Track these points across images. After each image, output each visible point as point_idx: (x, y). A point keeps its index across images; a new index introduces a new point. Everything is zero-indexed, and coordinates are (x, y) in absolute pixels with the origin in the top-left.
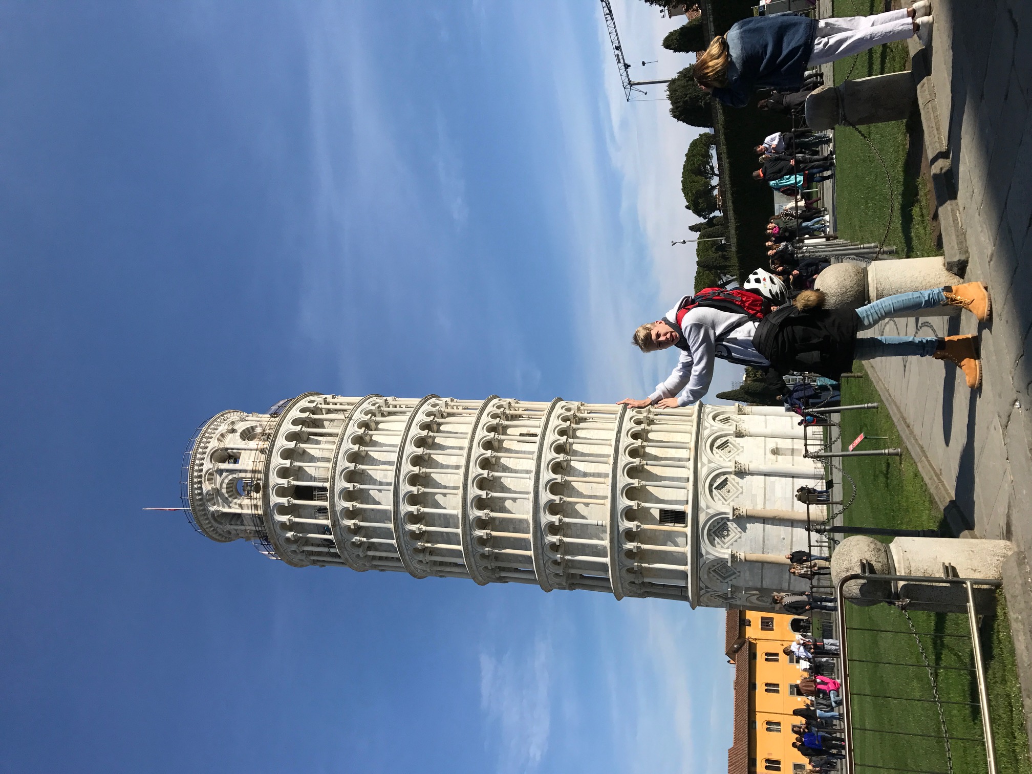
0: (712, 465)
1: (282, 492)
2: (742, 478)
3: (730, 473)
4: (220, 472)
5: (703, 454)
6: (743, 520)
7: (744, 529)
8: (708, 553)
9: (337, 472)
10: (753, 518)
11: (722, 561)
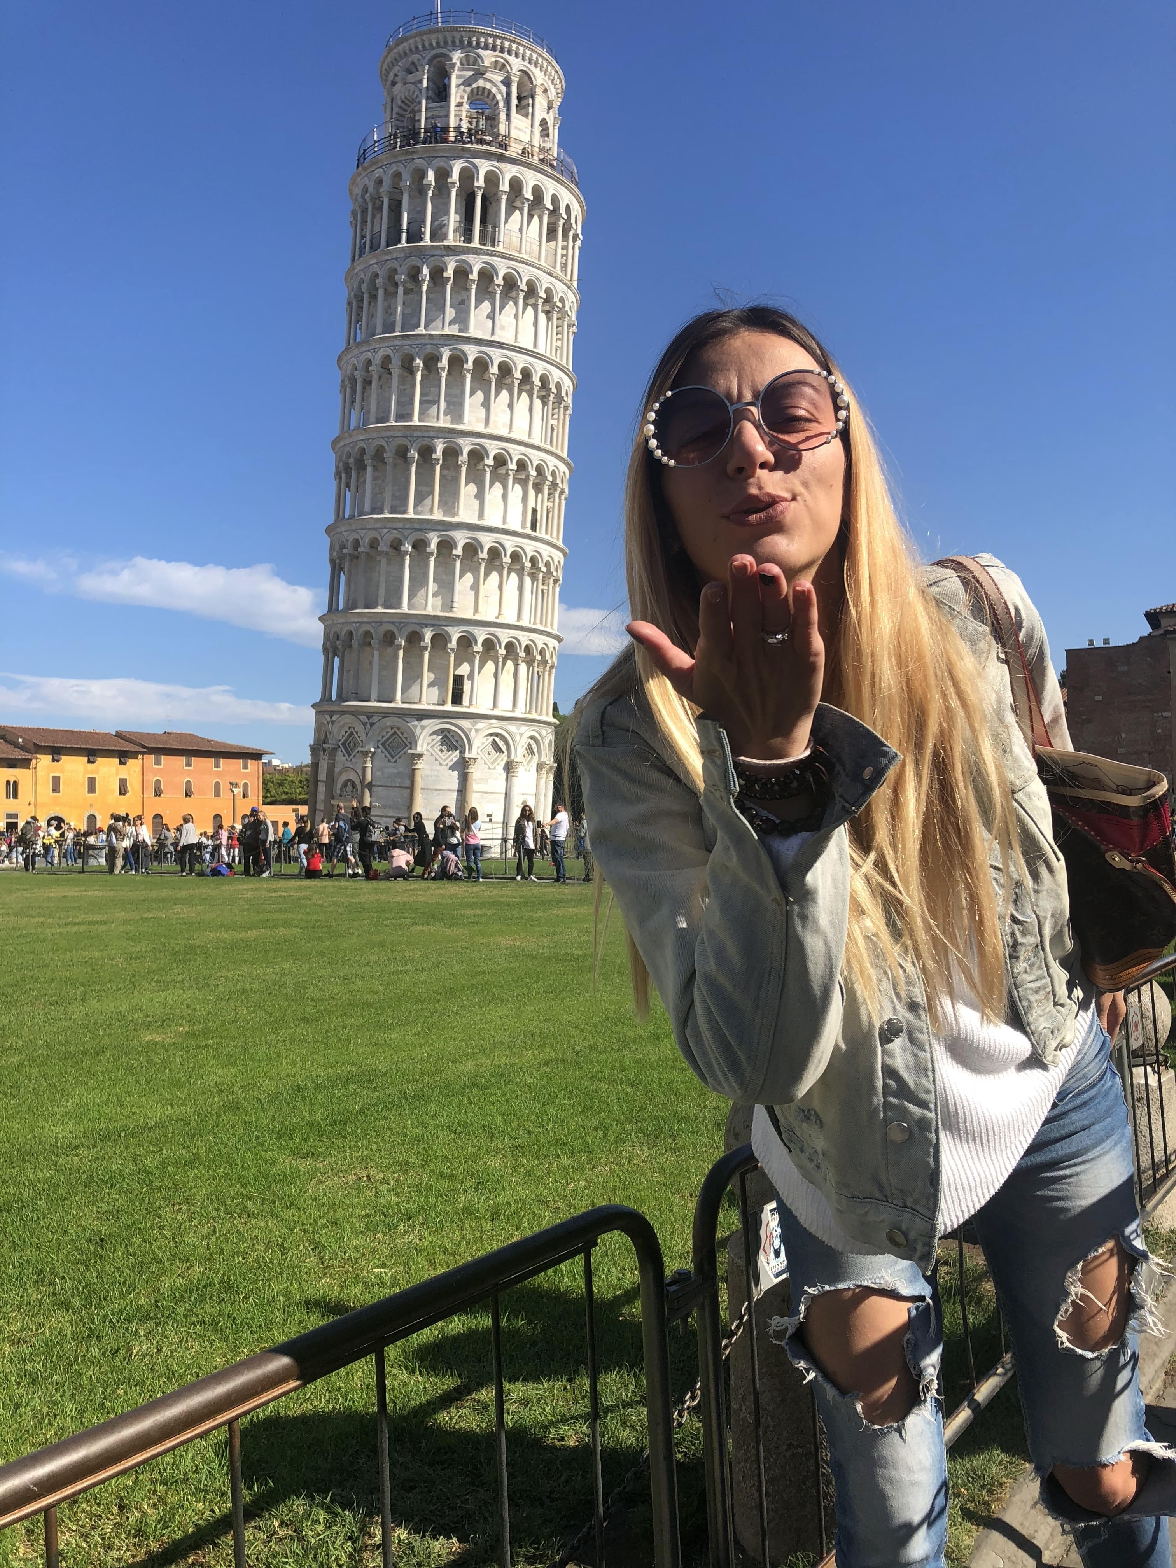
0: (518, 737)
1: (492, 179)
2: (504, 769)
3: (509, 756)
4: (507, 83)
5: (527, 728)
6: (463, 767)
7: (452, 768)
8: (423, 728)
9: (517, 264)
10: (464, 778)
11: (410, 743)
